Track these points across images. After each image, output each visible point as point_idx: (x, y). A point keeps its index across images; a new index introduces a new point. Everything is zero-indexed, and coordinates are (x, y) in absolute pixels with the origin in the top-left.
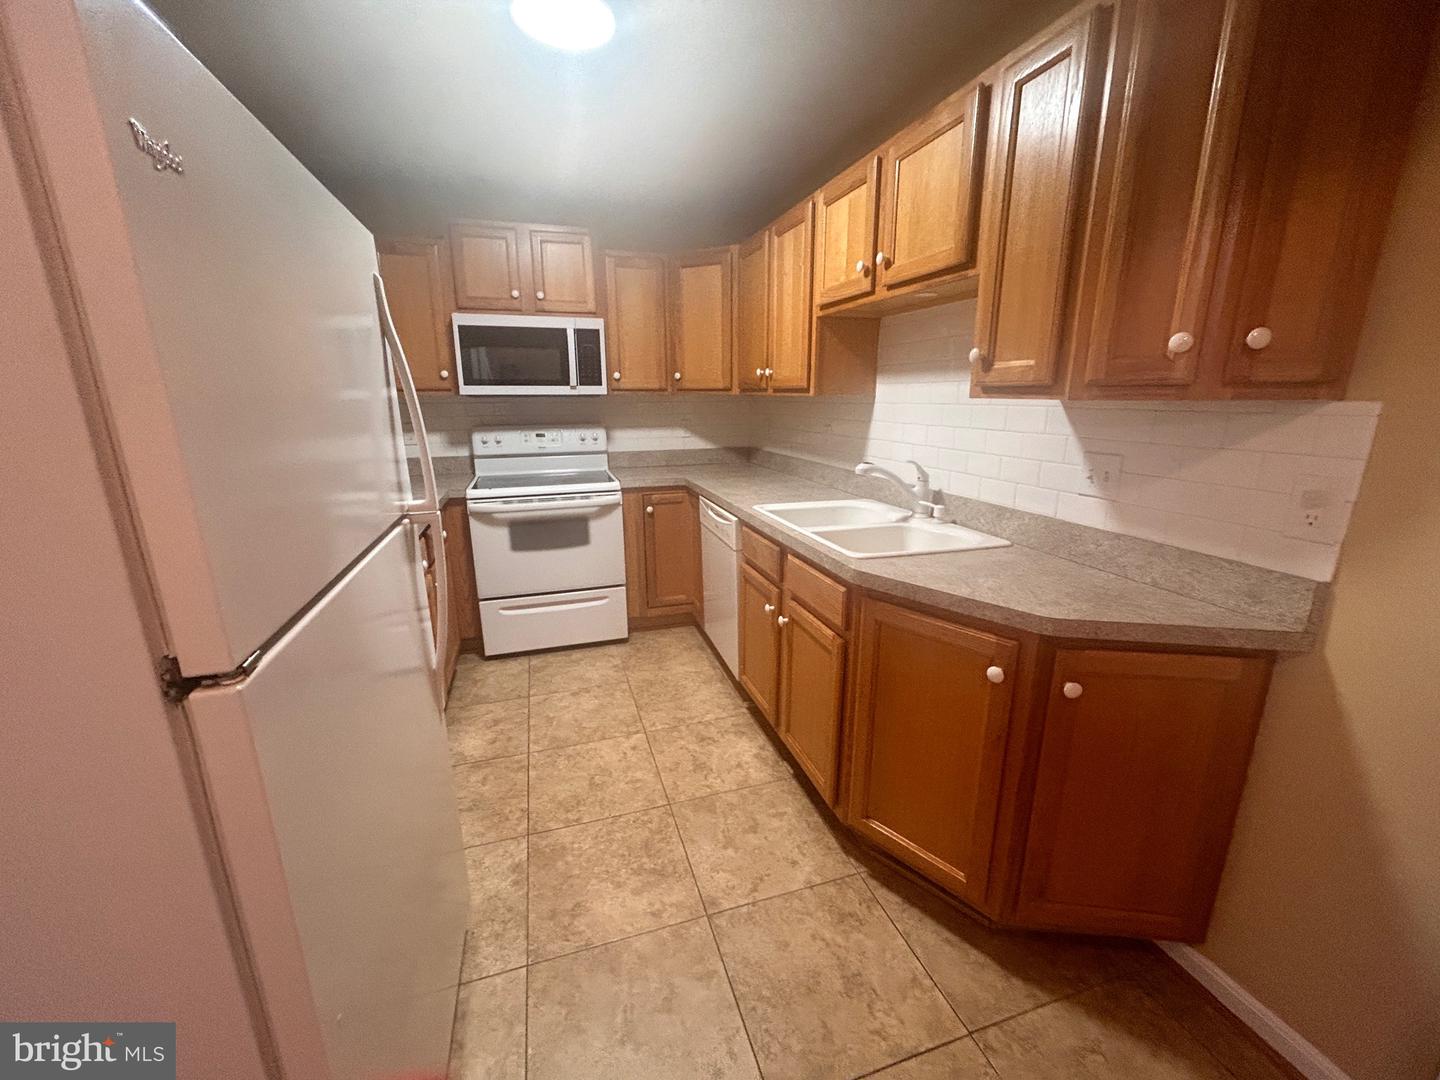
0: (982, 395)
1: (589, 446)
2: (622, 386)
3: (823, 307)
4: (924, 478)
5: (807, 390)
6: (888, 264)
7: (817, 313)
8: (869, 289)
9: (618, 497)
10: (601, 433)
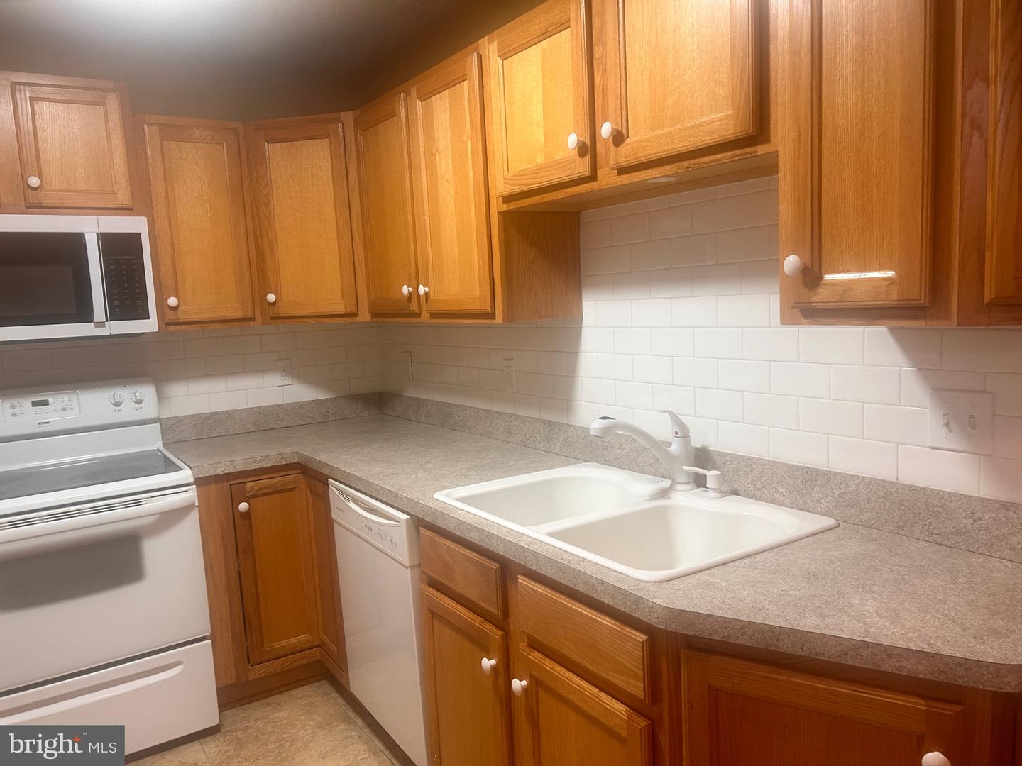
0: (803, 321)
1: (128, 411)
2: (182, 318)
3: (508, 199)
4: (683, 431)
5: (492, 315)
6: (618, 138)
7: (497, 206)
8: (588, 172)
9: (191, 494)
10: (147, 392)
